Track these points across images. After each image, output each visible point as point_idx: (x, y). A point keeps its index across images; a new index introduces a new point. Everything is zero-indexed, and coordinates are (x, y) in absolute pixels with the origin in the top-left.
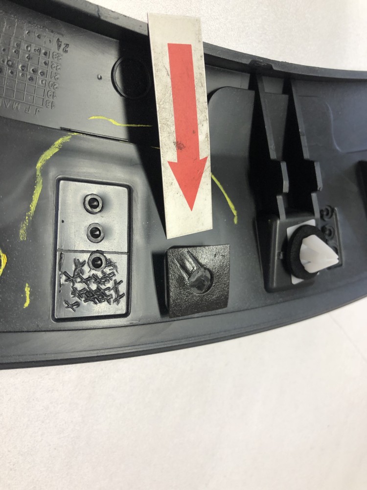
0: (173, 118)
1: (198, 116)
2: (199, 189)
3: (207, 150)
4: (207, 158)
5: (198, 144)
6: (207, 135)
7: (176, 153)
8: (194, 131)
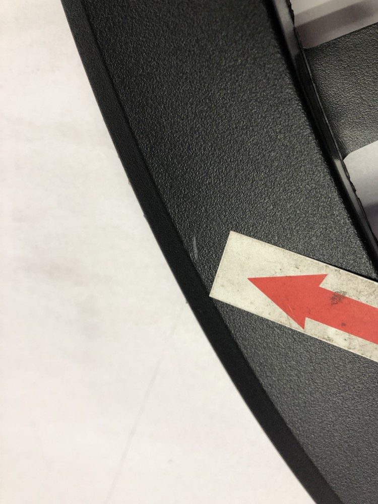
1: (360, 339)
2: (269, 300)
3: (312, 332)
4: (303, 327)
5: (327, 324)
6: (330, 340)
7: (332, 290)
8: (345, 325)
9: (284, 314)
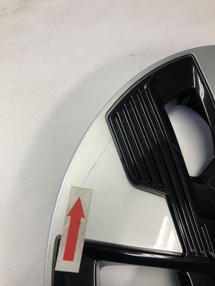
0: (79, 233)
1: (67, 233)
2: (74, 204)
4: (68, 216)
7: (81, 221)
8: (71, 227)
9: (70, 209)
